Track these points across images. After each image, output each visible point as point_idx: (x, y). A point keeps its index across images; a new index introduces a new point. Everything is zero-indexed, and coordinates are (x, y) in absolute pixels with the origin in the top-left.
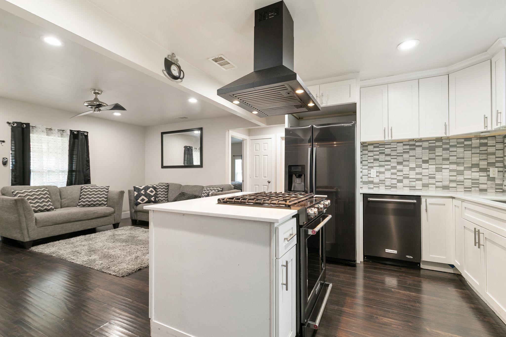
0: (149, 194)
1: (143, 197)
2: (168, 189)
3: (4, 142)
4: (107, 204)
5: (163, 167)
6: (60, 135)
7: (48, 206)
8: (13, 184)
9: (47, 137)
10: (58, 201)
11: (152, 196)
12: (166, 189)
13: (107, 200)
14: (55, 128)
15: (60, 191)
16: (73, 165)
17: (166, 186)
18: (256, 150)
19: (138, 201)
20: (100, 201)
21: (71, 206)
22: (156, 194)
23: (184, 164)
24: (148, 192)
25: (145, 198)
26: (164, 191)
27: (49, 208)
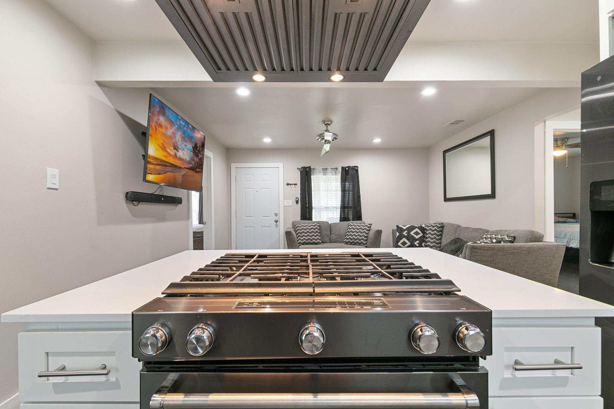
0: (413, 236)
1: (404, 239)
2: (442, 231)
3: (296, 184)
4: (366, 244)
5: (446, 199)
6: (334, 173)
7: (316, 240)
9: (324, 176)
10: (328, 236)
11: (417, 240)
12: (438, 232)
13: (367, 239)
14: (329, 168)
15: (330, 227)
16: (345, 202)
17: (439, 228)
19: (399, 244)
20: (360, 240)
21: (338, 242)
22: (424, 236)
24: (412, 233)
25: (407, 241)
26: (435, 234)
27: (316, 242)
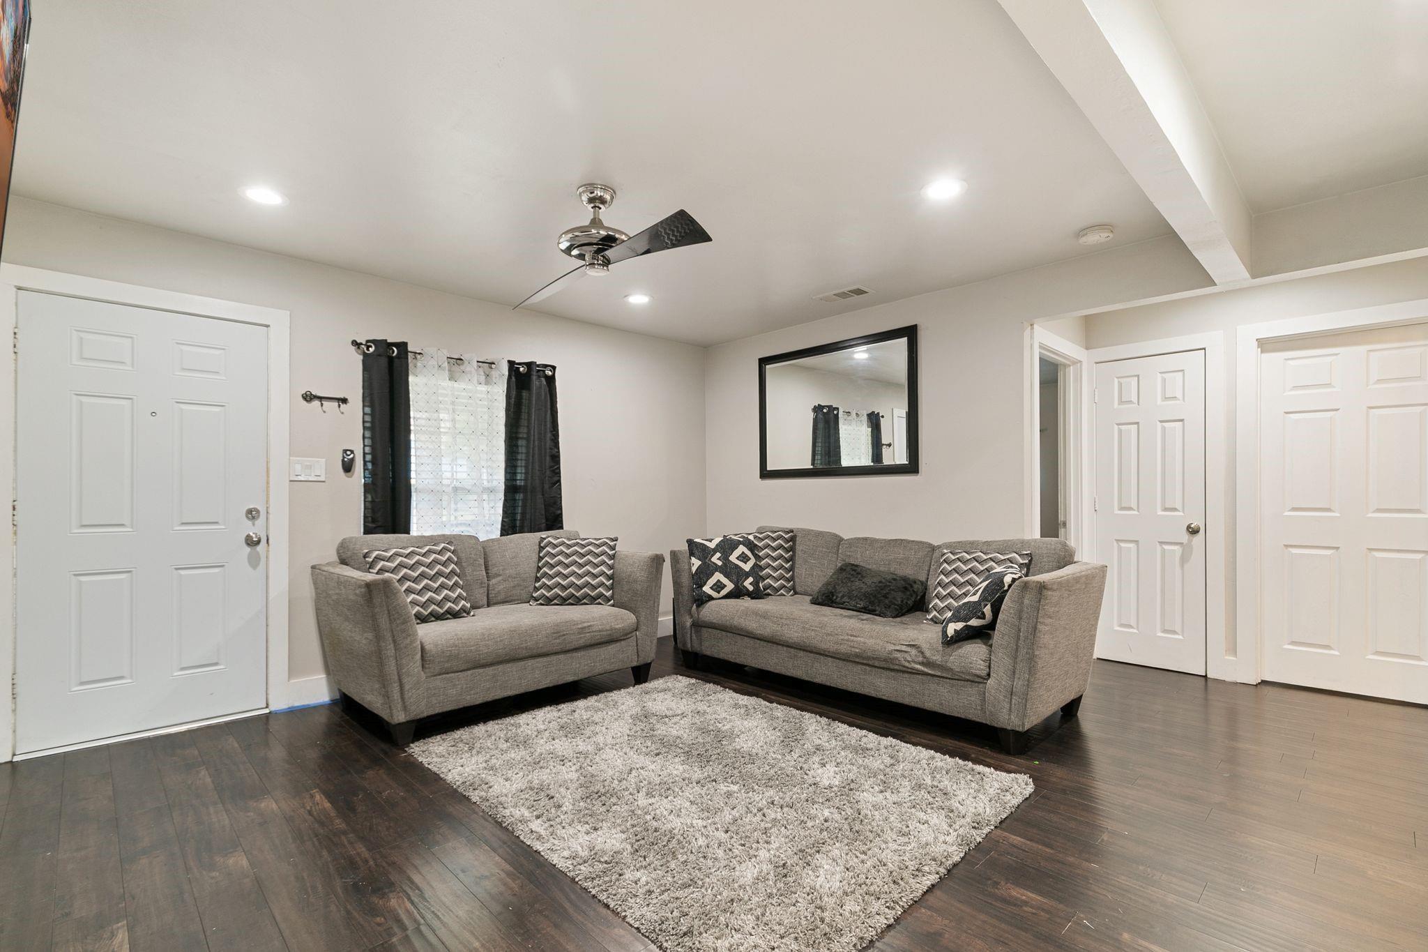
0: (737, 567)
1: (718, 576)
2: (792, 549)
3: (344, 401)
4: (612, 597)
5: (766, 474)
6: (483, 378)
7: (455, 601)
8: (367, 531)
9: (450, 384)
10: (481, 583)
11: (747, 575)
12: (787, 551)
13: (612, 584)
14: (472, 357)
15: (485, 551)
16: (516, 470)
17: (787, 541)
18: (1121, 402)
19: (704, 589)
20: (594, 588)
21: (515, 600)
22: (755, 565)
23: (813, 464)
24: (733, 558)
25: (725, 580)
26: (781, 557)
27: (458, 608)
